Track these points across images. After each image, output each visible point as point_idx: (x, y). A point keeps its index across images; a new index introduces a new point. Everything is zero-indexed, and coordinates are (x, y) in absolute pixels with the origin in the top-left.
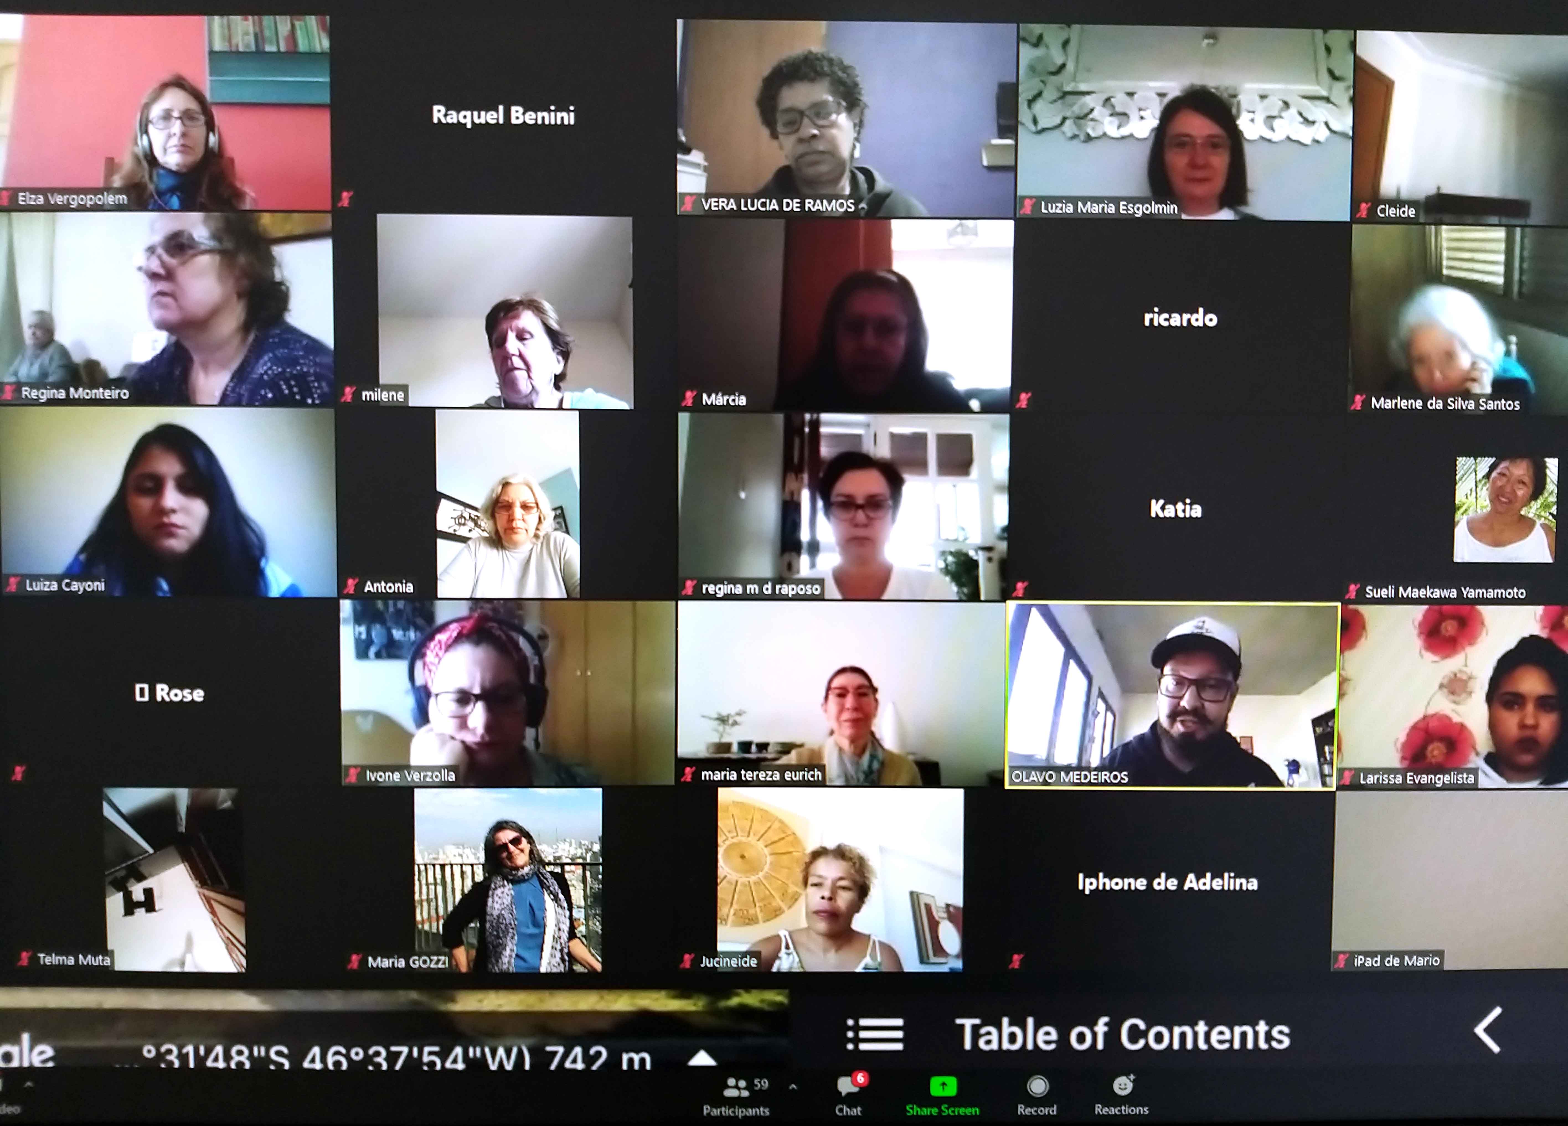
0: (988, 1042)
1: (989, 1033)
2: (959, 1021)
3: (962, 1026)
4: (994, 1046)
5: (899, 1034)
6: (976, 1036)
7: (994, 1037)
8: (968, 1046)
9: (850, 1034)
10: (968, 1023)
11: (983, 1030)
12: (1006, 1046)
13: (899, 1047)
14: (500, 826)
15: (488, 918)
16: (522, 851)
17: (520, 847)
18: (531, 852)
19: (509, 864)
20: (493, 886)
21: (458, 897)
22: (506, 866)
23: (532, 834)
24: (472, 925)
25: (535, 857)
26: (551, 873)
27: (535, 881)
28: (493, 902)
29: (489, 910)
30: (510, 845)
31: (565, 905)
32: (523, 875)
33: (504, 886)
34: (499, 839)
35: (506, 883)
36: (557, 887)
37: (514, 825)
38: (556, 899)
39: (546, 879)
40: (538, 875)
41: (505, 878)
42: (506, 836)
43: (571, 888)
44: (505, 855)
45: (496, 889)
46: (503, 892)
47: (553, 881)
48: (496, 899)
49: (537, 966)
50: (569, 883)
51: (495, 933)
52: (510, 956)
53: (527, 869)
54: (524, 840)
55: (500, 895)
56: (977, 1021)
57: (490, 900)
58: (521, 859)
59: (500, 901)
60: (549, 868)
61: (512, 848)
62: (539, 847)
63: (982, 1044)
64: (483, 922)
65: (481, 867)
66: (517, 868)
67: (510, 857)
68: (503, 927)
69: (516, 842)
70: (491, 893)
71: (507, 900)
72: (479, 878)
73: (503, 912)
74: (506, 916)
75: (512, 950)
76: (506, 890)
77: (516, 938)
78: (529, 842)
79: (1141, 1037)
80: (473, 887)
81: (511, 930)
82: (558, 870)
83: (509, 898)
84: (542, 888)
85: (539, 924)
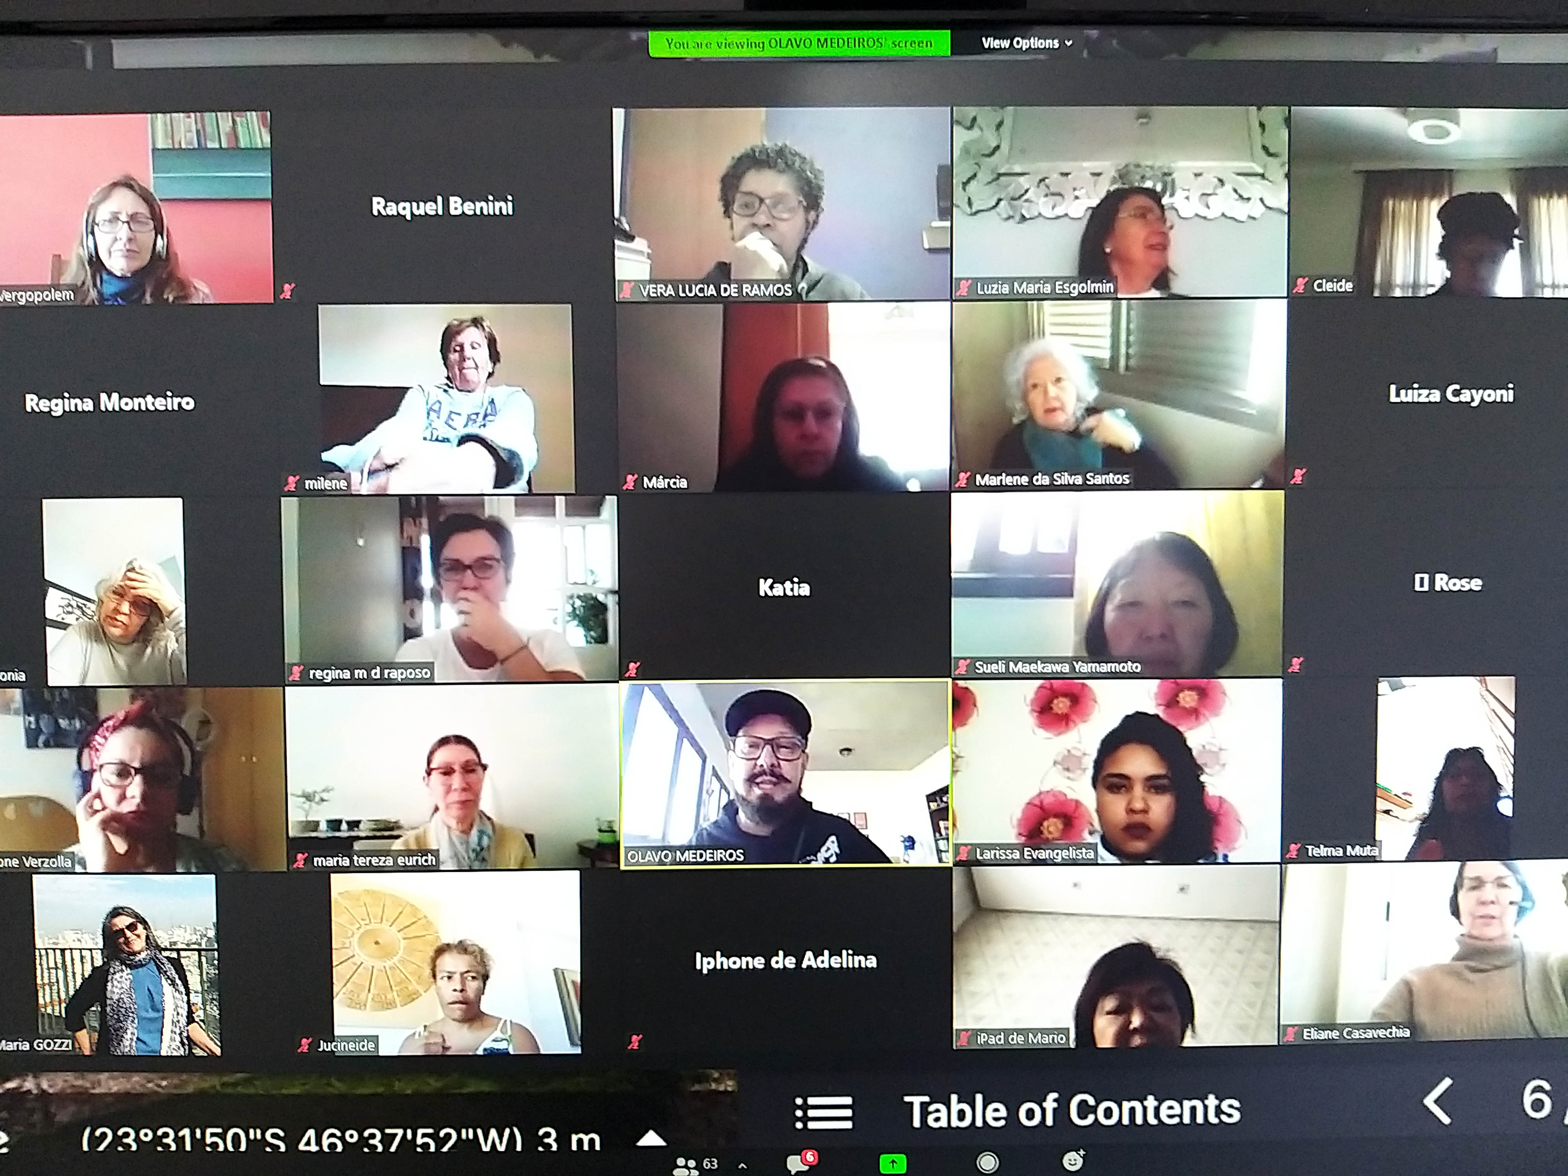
0: (937, 1119)
1: (938, 1111)
2: (907, 1099)
3: (911, 1104)
4: (943, 1123)
5: (848, 1113)
6: (925, 1113)
7: (943, 1114)
8: (917, 1123)
9: (799, 1113)
10: (916, 1101)
11: (932, 1108)
12: (955, 1123)
13: (848, 1125)
14: (116, 912)
15: (108, 1002)
16: (138, 936)
17: (136, 932)
18: (147, 937)
19: (127, 949)
20: (112, 970)
21: (79, 981)
22: (123, 951)
23: (146, 919)
24: (93, 1009)
25: (150, 942)
26: (167, 958)
27: (152, 966)
28: (113, 986)
29: (109, 995)
30: (126, 931)
31: (182, 989)
32: (140, 961)
33: (122, 971)
34: (115, 925)
35: (124, 967)
36: (174, 972)
37: (130, 911)
38: (173, 984)
39: (163, 964)
40: (155, 960)
41: (123, 963)
42: (122, 922)
43: (187, 973)
44: (122, 940)
45: (114, 973)
46: (121, 977)
47: (170, 966)
48: (115, 983)
49: (158, 1048)
50: (185, 968)
51: (116, 1016)
52: (132, 1039)
53: (143, 955)
54: (140, 926)
55: (119, 980)
56: (926, 1099)
57: (109, 984)
58: (138, 944)
59: (119, 986)
60: (166, 954)
61: (128, 933)
62: (155, 933)
63: (931, 1121)
64: (104, 1006)
65: (99, 952)
66: (135, 954)
67: (127, 942)
68: (123, 1010)
69: (132, 927)
70: (110, 978)
71: (126, 985)
72: (99, 962)
73: (122, 996)
74: (125, 1000)
75: (133, 1034)
76: (124, 974)
77: (136, 1021)
78: (145, 929)
79: (1092, 1113)
80: (92, 971)
81: (131, 1014)
82: (174, 955)
83: (128, 982)
84: (160, 973)
85: (158, 1008)
